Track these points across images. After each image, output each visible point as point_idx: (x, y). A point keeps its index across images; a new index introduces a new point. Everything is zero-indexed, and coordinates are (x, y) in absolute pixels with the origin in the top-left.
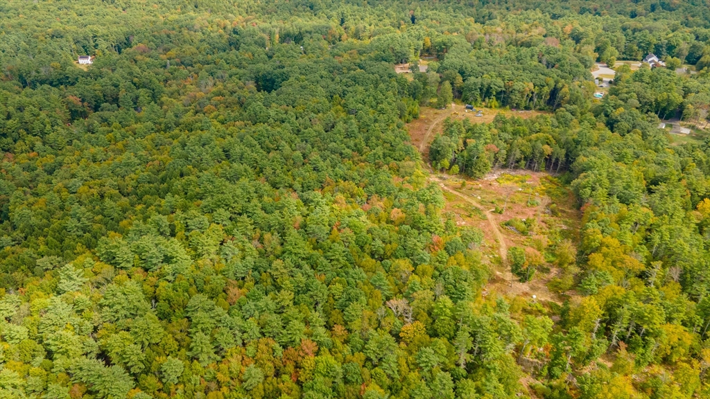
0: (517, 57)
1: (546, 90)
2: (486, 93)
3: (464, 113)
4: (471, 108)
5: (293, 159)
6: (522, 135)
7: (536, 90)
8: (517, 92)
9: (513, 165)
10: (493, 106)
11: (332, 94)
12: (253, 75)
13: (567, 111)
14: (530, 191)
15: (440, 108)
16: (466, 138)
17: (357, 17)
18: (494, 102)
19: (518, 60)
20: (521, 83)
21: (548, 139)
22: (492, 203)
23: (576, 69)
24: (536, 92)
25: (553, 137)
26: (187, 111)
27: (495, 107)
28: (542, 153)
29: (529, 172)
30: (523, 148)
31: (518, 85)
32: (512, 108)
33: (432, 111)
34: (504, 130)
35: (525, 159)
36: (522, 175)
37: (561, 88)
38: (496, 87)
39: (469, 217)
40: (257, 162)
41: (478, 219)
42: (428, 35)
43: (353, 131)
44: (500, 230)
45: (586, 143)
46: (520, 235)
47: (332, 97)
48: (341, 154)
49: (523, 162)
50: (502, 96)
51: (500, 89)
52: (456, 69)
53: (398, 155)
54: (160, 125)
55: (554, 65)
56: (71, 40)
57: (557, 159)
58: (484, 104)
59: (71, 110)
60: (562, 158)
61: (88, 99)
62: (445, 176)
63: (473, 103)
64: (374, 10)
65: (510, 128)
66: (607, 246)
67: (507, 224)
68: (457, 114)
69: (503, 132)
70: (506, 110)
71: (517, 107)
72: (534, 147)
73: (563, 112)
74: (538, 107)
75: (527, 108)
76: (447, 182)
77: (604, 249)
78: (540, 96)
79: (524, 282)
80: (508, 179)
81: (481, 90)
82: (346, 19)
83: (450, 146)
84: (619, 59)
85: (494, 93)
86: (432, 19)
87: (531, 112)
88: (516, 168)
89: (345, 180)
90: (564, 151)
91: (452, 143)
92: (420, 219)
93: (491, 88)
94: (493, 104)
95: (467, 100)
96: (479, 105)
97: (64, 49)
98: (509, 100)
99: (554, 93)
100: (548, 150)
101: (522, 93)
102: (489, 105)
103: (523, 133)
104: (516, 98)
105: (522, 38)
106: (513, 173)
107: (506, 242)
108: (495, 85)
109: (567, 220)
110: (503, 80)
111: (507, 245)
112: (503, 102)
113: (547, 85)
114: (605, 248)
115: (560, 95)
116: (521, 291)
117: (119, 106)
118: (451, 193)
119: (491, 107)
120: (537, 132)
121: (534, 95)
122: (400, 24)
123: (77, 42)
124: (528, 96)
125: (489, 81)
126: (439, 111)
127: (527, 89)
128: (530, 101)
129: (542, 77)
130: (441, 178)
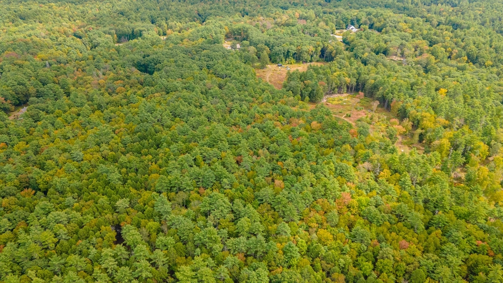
1: (320, 49)
2: (287, 55)
3: (277, 69)
4: (280, 66)
7: (314, 50)
8: (305, 52)
15: (264, 68)
28: (346, 83)
30: (335, 81)
31: (305, 48)
32: (303, 62)
38: (292, 51)
49: (336, 89)
50: (295, 56)
51: (294, 52)
55: (314, 34)
58: (287, 62)
60: (355, 83)
63: (281, 62)
70: (300, 64)
71: (306, 61)
74: (316, 60)
75: (311, 61)
78: (316, 52)
81: (284, 53)
84: (337, 29)
85: (291, 54)
93: (289, 52)
94: (292, 61)
95: (276, 61)
96: (284, 63)
98: (301, 58)
99: (323, 50)
100: (348, 80)
101: (307, 52)
104: (306, 56)
108: (291, 49)
110: (294, 46)
112: (296, 60)
113: (318, 46)
115: (326, 51)
119: (291, 64)
121: (313, 53)
125: (288, 47)
126: (264, 70)
127: (310, 50)
128: (312, 57)
129: (314, 42)
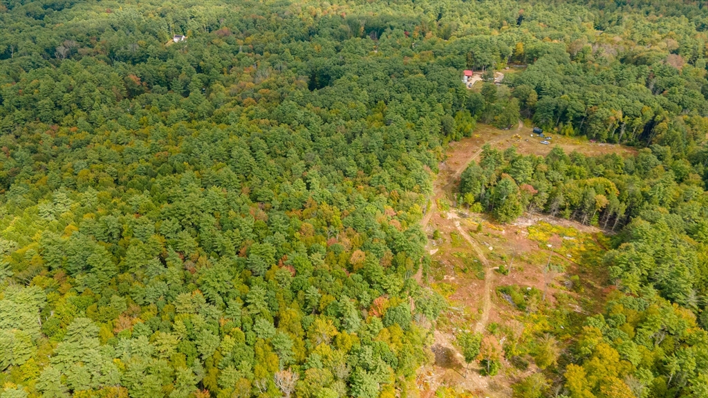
0: (617, 77)
1: (640, 121)
2: (561, 116)
3: (528, 137)
4: (539, 133)
5: (291, 170)
6: (577, 176)
7: (626, 121)
8: (599, 120)
9: (555, 213)
10: (567, 134)
11: (377, 100)
12: (309, 70)
13: (653, 152)
14: (563, 249)
15: (502, 128)
16: (505, 171)
17: (456, 13)
18: (569, 128)
19: (618, 80)
20: (607, 110)
21: (608, 187)
22: (502, 258)
23: (691, 99)
24: (625, 123)
25: (617, 185)
26: (228, 101)
27: (570, 134)
28: (594, 205)
29: (575, 224)
30: (570, 194)
31: (602, 112)
32: (591, 138)
33: (491, 131)
34: (555, 168)
35: (572, 207)
36: (565, 226)
37: (659, 123)
38: (574, 112)
39: (463, 271)
40: (251, 169)
41: (473, 276)
42: (522, 40)
43: (373, 146)
44: (492, 297)
45: (657, 201)
46: (513, 308)
47: (376, 102)
48: (345, 172)
49: (568, 212)
50: (582, 122)
51: (579, 114)
52: (533, 84)
53: (407, 181)
54: (194, 113)
55: (664, 90)
56: (171, 19)
57: (615, 214)
58: (556, 129)
59: (128, 89)
60: (621, 214)
61: (147, 79)
62: (466, 212)
63: (544, 127)
64: (478, 7)
65: (563, 166)
66: (600, 358)
67: (504, 291)
68: (519, 138)
69: (554, 169)
70: (582, 140)
71: (598, 138)
72: (585, 195)
73: (648, 153)
74: (626, 141)
75: (610, 141)
76: (465, 221)
77: (595, 361)
78: (629, 128)
79: (485, 375)
80: (543, 230)
81: (555, 112)
82: (444, 15)
83: (478, 178)
85: (571, 118)
86: (540, 21)
87: (614, 146)
88: (559, 216)
89: (331, 203)
90: (624, 206)
91: (484, 176)
92: (374, 271)
93: (568, 112)
94: (567, 130)
95: (537, 122)
96: (550, 129)
97: (162, 27)
98: (588, 129)
99: (650, 126)
100: (602, 200)
101: (605, 123)
102: (563, 131)
103: (579, 174)
104: (596, 127)
105: (640, 52)
106: (555, 222)
107: (491, 314)
108: (573, 108)
109: (588, 299)
110: (586, 104)
111: (490, 319)
112: (582, 129)
113: (643, 115)
114: (596, 359)
115: (656, 130)
116: (476, 387)
117: (169, 89)
118: (461, 236)
119: (564, 134)
120: (600, 176)
121: (623, 126)
122: (502, 25)
123: (176, 21)
124: (614, 125)
125: (567, 103)
126: (499, 132)
127: (613, 118)
128: (615, 133)
129: (641, 105)
130: (461, 215)
